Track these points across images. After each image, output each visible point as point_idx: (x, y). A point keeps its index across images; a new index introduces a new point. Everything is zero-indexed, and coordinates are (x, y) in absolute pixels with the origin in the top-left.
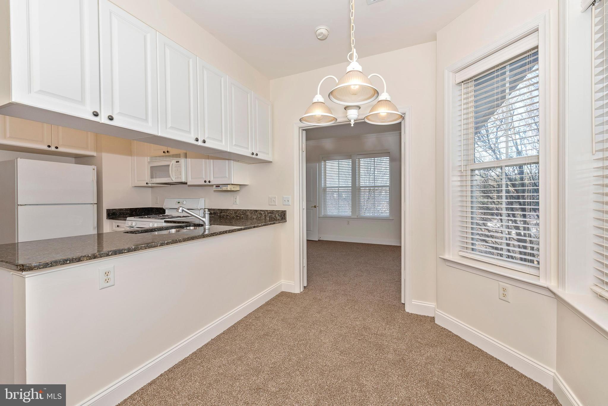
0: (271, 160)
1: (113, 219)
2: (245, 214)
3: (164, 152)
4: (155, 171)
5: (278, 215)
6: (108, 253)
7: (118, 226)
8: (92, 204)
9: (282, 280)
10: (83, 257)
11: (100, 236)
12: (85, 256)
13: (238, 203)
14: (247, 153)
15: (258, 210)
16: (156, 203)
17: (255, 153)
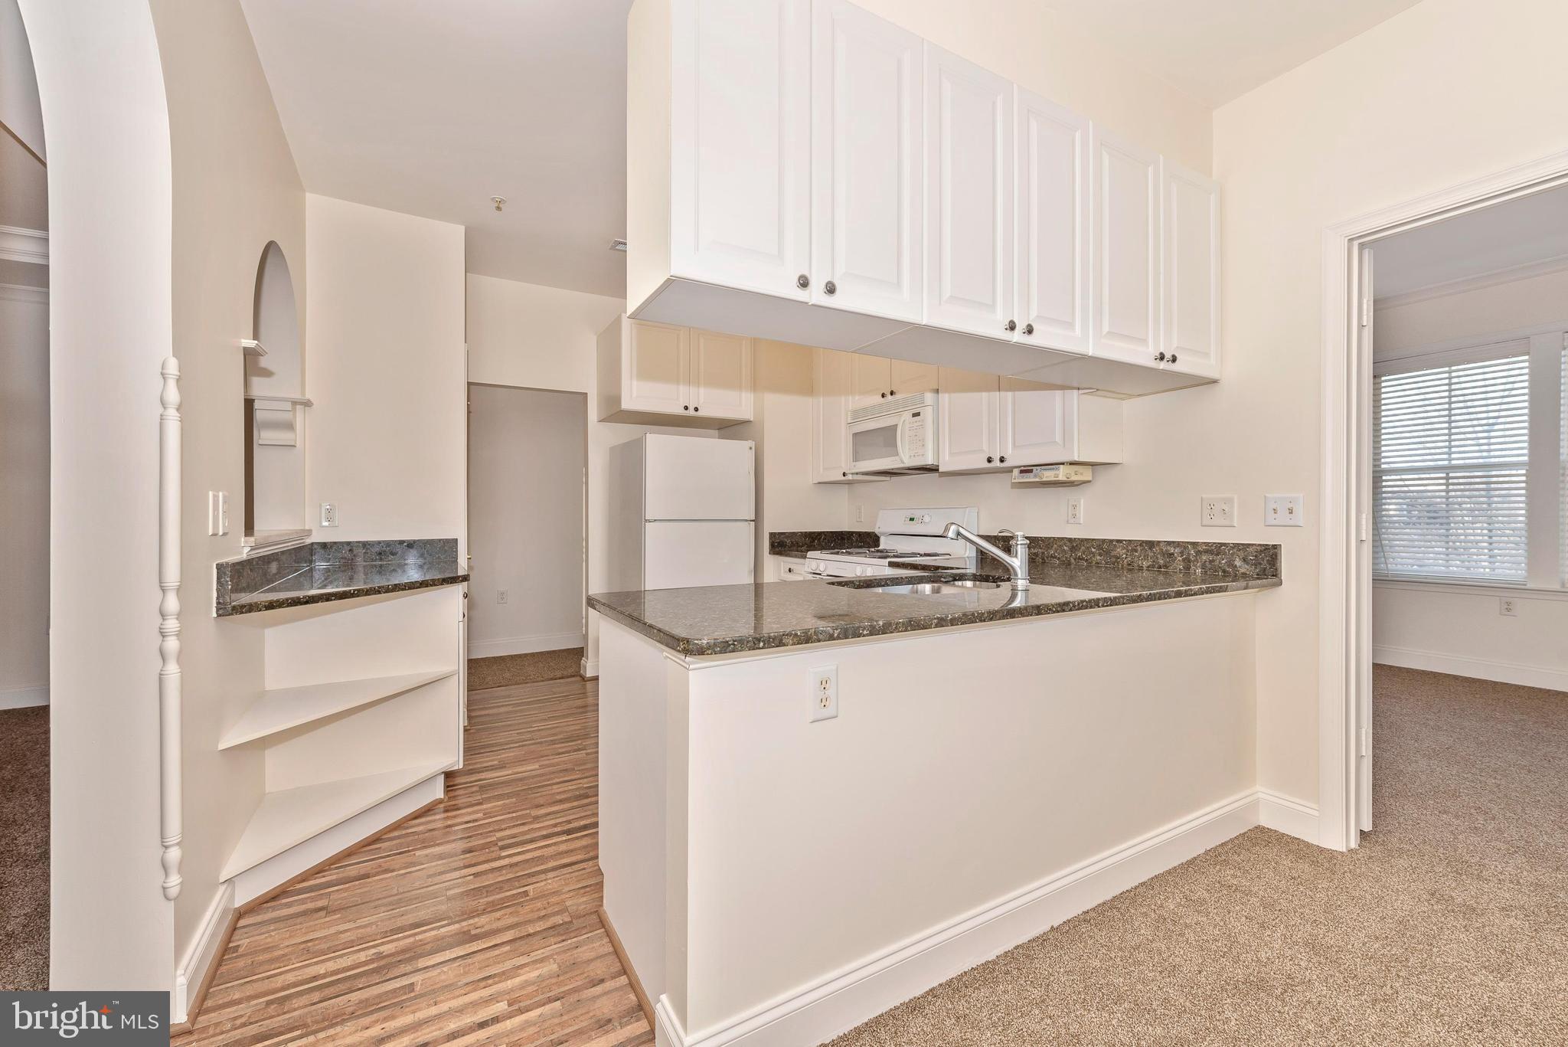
0: (1212, 374)
1: (780, 553)
2: (1108, 553)
3: (883, 396)
4: (862, 441)
5: (1244, 560)
6: (831, 632)
7: (790, 570)
8: (746, 520)
9: (1258, 788)
10: (787, 635)
11: (758, 587)
12: (789, 635)
13: (1082, 520)
14: (1142, 356)
15: (1159, 542)
16: (858, 520)
17: (1168, 356)
